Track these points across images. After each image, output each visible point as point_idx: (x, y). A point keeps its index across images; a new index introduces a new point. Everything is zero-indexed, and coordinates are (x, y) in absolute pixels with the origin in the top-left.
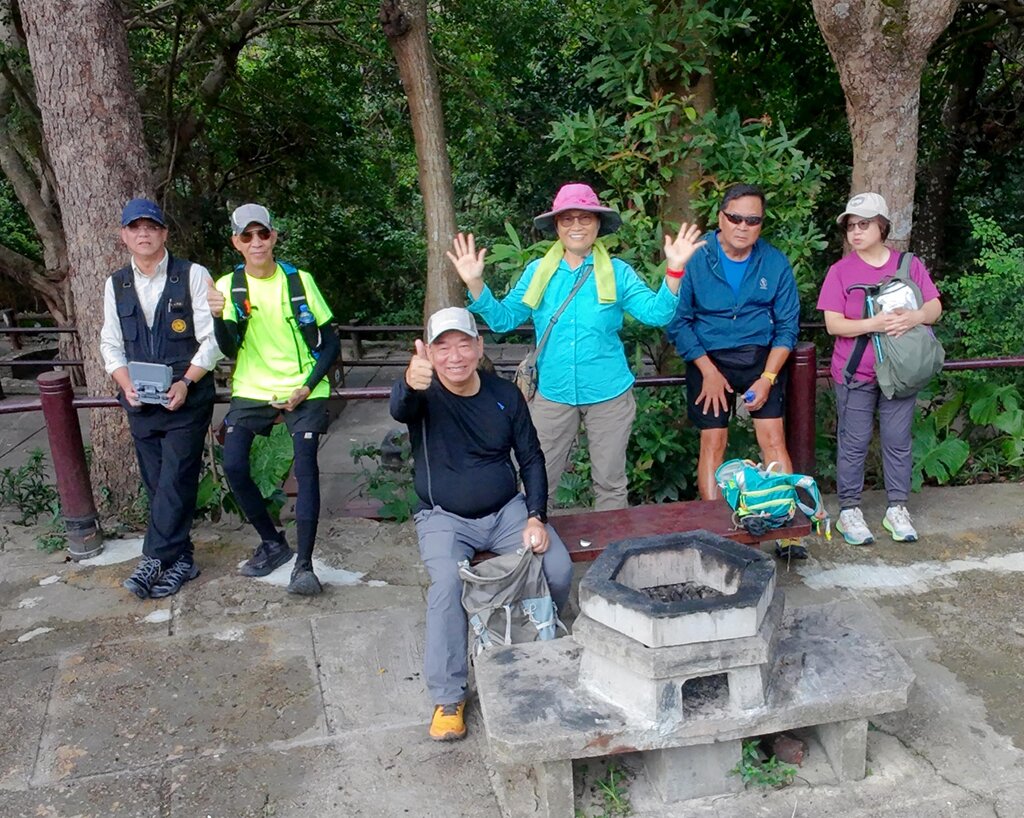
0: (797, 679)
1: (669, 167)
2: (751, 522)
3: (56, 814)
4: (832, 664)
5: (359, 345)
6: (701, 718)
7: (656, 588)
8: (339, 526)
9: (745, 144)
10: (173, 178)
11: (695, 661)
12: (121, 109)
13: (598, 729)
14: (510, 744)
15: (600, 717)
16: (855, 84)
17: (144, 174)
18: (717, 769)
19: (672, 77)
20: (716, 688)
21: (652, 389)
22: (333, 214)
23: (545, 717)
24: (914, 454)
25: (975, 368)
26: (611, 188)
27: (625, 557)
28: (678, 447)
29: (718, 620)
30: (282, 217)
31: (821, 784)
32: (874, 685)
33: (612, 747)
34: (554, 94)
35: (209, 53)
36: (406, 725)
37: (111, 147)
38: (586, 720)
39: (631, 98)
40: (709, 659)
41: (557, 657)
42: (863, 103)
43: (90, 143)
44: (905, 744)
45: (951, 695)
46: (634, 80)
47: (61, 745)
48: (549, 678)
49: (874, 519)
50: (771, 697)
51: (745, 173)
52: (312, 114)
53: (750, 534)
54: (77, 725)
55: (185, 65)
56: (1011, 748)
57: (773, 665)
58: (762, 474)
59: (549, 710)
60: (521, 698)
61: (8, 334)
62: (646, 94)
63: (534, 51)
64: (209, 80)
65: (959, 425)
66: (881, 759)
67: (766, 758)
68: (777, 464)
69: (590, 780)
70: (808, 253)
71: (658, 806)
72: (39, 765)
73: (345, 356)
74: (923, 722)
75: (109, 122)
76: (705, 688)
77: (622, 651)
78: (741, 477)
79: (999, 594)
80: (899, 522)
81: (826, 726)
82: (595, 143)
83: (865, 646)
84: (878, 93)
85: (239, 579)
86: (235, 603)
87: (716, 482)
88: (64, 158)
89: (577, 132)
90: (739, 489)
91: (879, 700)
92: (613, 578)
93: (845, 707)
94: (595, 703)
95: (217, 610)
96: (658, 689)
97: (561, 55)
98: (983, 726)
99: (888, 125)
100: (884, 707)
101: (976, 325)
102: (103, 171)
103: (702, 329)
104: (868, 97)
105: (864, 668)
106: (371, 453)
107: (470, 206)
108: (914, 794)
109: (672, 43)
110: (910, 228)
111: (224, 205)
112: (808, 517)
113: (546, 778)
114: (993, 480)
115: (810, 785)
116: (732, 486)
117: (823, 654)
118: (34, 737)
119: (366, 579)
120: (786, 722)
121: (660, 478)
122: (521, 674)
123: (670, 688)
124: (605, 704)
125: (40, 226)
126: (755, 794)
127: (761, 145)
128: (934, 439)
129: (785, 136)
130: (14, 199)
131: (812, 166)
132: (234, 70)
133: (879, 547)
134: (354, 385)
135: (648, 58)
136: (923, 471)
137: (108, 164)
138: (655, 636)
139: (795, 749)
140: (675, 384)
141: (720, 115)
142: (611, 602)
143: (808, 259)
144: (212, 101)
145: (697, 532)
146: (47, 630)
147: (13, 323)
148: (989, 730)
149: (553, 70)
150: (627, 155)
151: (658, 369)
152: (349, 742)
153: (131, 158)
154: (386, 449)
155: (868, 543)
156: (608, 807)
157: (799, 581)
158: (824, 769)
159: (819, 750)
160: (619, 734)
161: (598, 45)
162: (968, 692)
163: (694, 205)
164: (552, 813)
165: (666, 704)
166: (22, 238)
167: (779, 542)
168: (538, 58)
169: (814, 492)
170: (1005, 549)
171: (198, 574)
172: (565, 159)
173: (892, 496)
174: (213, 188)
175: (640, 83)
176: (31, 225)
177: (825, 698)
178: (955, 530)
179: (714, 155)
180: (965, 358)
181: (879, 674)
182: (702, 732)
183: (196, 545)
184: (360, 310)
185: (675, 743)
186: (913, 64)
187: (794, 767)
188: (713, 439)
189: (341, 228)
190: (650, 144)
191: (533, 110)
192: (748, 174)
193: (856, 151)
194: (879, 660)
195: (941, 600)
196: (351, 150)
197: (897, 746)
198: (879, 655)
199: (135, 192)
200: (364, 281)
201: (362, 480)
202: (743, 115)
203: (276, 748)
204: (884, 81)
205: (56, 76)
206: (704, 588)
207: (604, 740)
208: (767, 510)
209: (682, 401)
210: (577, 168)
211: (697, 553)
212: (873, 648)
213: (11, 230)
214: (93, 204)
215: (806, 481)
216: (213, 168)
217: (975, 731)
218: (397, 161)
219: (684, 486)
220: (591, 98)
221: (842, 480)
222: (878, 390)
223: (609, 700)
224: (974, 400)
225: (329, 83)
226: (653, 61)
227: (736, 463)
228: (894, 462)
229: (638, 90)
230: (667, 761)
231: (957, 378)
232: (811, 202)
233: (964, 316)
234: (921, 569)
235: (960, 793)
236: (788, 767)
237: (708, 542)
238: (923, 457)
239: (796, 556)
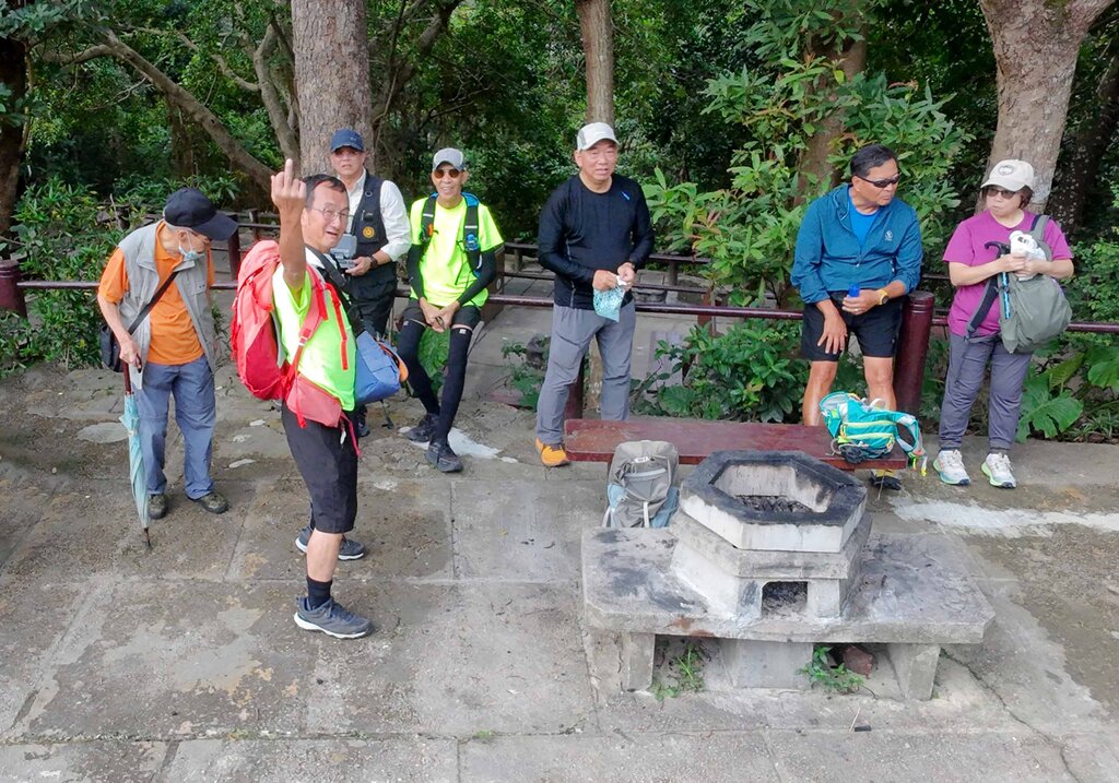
0: (875, 598)
1: (812, 124)
2: (849, 450)
3: (239, 605)
4: (910, 589)
5: (520, 259)
6: (777, 618)
7: (751, 497)
8: (483, 408)
9: (889, 106)
10: (388, 113)
11: (778, 567)
12: (355, 56)
13: (682, 612)
14: (603, 612)
15: (685, 602)
16: (1008, 54)
17: (366, 108)
18: (787, 666)
19: (826, 42)
20: (795, 594)
21: (771, 321)
22: (511, 150)
23: (636, 593)
24: (1023, 407)
25: (1100, 332)
26: (755, 139)
27: (725, 466)
28: (788, 375)
29: (805, 534)
30: (470, 149)
31: (886, 698)
32: (951, 615)
33: (693, 630)
34: (715, 55)
35: (429, 11)
36: (518, 581)
37: (344, 85)
38: (671, 602)
39: (784, 61)
40: (792, 566)
41: (653, 544)
42: (1014, 72)
43: (328, 81)
44: (975, 675)
45: (1028, 636)
46: (789, 45)
47: (251, 552)
48: (644, 561)
49: (972, 462)
50: (847, 610)
51: (885, 131)
52: (504, 63)
53: (846, 461)
54: (263, 538)
55: (408, 21)
56: (1087, 698)
57: (853, 581)
58: (865, 408)
59: (640, 588)
60: (618, 574)
61: (251, 228)
62: (800, 58)
63: (702, 16)
64: (426, 34)
65: (1075, 383)
66: (949, 685)
67: (834, 664)
69: (669, 655)
70: (938, 209)
71: (728, 688)
72: (233, 565)
73: (508, 268)
74: (998, 659)
75: (344, 65)
76: (785, 592)
77: (712, 547)
78: (844, 408)
79: (1096, 550)
80: (998, 468)
81: (898, 645)
82: (745, 100)
83: (947, 578)
84: (1032, 64)
85: (399, 441)
86: (394, 461)
87: (819, 410)
88: (307, 93)
89: (730, 88)
90: (841, 420)
91: (953, 631)
92: (712, 482)
93: (919, 631)
94: (683, 589)
95: (379, 464)
96: (741, 586)
97: (726, 21)
98: (1060, 672)
99: (1037, 94)
100: (958, 638)
101: (1107, 291)
102: (334, 103)
103: (825, 271)
104: (1020, 66)
105: (943, 598)
106: (518, 351)
107: (629, 149)
108: (978, 723)
109: (830, 12)
110: (1048, 193)
111: (425, 136)
112: (906, 453)
113: (631, 646)
114: (1105, 441)
115: (875, 696)
116: (835, 415)
117: (903, 580)
118: (232, 543)
119: (500, 455)
120: (859, 635)
121: (768, 400)
122: (621, 554)
123: (752, 587)
124: (691, 591)
125: (284, 145)
126: (819, 695)
127: (905, 107)
128: (1046, 394)
129: (930, 100)
130: (268, 123)
131: (954, 129)
132: (446, 26)
133: (973, 489)
134: (512, 293)
135: (805, 24)
136: (1031, 424)
137: (340, 99)
138: (744, 540)
139: (865, 661)
140: (792, 318)
141: (868, 78)
142: (708, 503)
143: (938, 216)
144: (426, 51)
145: (795, 453)
146: (251, 461)
147: (256, 220)
148: (1066, 678)
149: (717, 34)
150: (774, 111)
151: (778, 304)
152: (469, 587)
153: (357, 96)
154: (531, 349)
155: (963, 484)
156: (682, 681)
157: (889, 509)
158: (891, 684)
159: (888, 666)
160: (700, 620)
161: (760, 12)
162: (1049, 638)
163: (832, 159)
164: (632, 676)
165: (746, 599)
166: (270, 154)
167: (875, 472)
168: (705, 23)
169: (915, 431)
170: (1108, 508)
172: (717, 113)
173: (995, 443)
174: (418, 122)
175: (795, 47)
176: (279, 145)
177: (899, 619)
178: (1057, 483)
179: (857, 115)
180: (1090, 321)
181: (958, 607)
182: (776, 631)
184: (524, 231)
185: (750, 636)
186: (1072, 37)
187: (862, 677)
188: (821, 370)
189: (518, 161)
190: (797, 102)
191: (694, 68)
192: (889, 134)
193: (1001, 117)
194: (960, 594)
195: (1032, 547)
196: (533, 96)
197: (968, 676)
198: (960, 589)
199: (357, 122)
200: (529, 207)
201: (508, 372)
202: (891, 79)
203: (412, 582)
204: (1039, 51)
205: (310, 28)
206: (795, 503)
207: (686, 622)
208: (865, 441)
209: (797, 334)
210: (727, 121)
211: (793, 471)
212: (955, 582)
213: (263, 147)
214: (324, 130)
215: (908, 419)
216: (421, 106)
217: (1051, 676)
218: (570, 107)
219: (789, 410)
220: (749, 59)
221: (944, 422)
223: (694, 588)
224: (1095, 361)
225: (522, 40)
226: (810, 28)
227: (841, 395)
228: (1002, 412)
229: (792, 54)
230: (742, 651)
231: (1078, 340)
232: (949, 162)
233: (1095, 281)
234: (1016, 515)
235: (1027, 732)
236: (852, 675)
237: (804, 462)
238: (1032, 411)
239: (890, 486)
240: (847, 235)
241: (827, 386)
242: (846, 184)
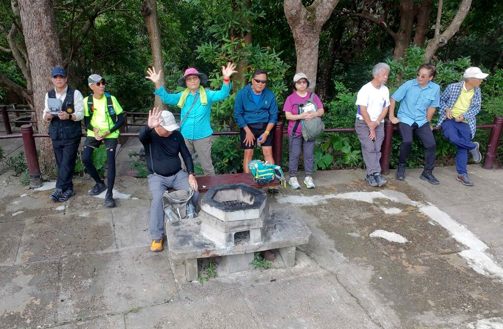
0: (273, 233)
1: (236, 62)
2: (260, 181)
3: (22, 274)
4: (284, 228)
5: (134, 119)
6: (240, 245)
7: (227, 202)
8: (123, 179)
9: (261, 55)
10: (71, 61)
11: (239, 226)
12: (52, 37)
13: (206, 248)
14: (176, 253)
15: (207, 244)
16: (298, 37)
17: (59, 59)
18: (245, 262)
19: (238, 32)
20: (246, 235)
21: (229, 136)
22: (126, 75)
23: (188, 244)
24: (315, 160)
25: (335, 132)
26: (216, 68)
27: (217, 191)
28: (237, 155)
29: (247, 213)
30: (109, 75)
31: (280, 268)
32: (298, 235)
33: (210, 255)
34: (201, 37)
35: (85, 19)
36: (143, 246)
37: (48, 49)
38: (202, 245)
39: (224, 39)
40: (243, 226)
41: (193, 224)
42: (300, 43)
44: (308, 255)
45: (323, 239)
46: (225, 33)
47: (25, 251)
48: (190, 231)
49: (301, 180)
50: (264, 238)
51: (261, 65)
52: (120, 40)
53: (259, 185)
54: (31, 244)
55: (76, 23)
56: (342, 257)
57: (265, 228)
58: (264, 165)
59: (189, 242)
60: (181, 238)
61: (14, 111)
62: (229, 38)
63: (194, 22)
64: (85, 28)
65: (330, 150)
66: (299, 259)
67: (262, 259)
68: (269, 162)
69: (203, 265)
70: (281, 92)
71: (226, 274)
72: (18, 258)
73: (129, 122)
74: (314, 248)
75: (48, 41)
76: (242, 235)
77: (215, 222)
78: (256, 166)
79: (341, 206)
80: (309, 182)
81: (282, 248)
82: (211, 53)
83: (296, 222)
84: (305, 40)
85: (88, 196)
86: (87, 204)
87: (249, 167)
88: (32, 52)
89: (206, 49)
90: (256, 169)
91: (299, 241)
92: (212, 198)
93: (288, 243)
94: (206, 240)
95: (80, 207)
96: (226, 235)
97: (204, 24)
98: (334, 249)
99: (308, 51)
100: (301, 243)
101: (336, 118)
102: (45, 57)
103: (246, 117)
104: (302, 41)
105: (295, 230)
106: (135, 155)
107: (173, 73)
108: (310, 271)
109: (238, 21)
110: (315, 85)
111: (90, 70)
112: (279, 179)
113: (189, 265)
114: (341, 169)
115: (276, 268)
116: (254, 168)
117: (281, 225)
118: (16, 248)
119: (131, 197)
120: (268, 247)
121: (231, 165)
122: (181, 229)
123: (230, 236)
124: (209, 240)
125: (26, 76)
126: (258, 271)
127: (267, 56)
128: (321, 154)
129: (275, 53)
130: (17, 66)
131: (283, 63)
132: (93, 25)
133: (302, 190)
134: (132, 132)
135: (230, 26)
136: (318, 165)
137: (47, 55)
138: (226, 219)
139: (272, 256)
140: (236, 134)
141: (253, 46)
142: (211, 206)
143: (281, 94)
144: (85, 35)
145: (241, 184)
146: (22, 212)
147: (16, 108)
148: (336, 251)
149: (201, 29)
150: (222, 58)
151: (231, 129)
152: (123, 251)
153: (55, 53)
154: (141, 154)
155: (299, 188)
156: (209, 275)
157: (275, 201)
158: (281, 263)
159: (280, 257)
160: (213, 250)
161: (213, 21)
162: (329, 238)
163: (244, 75)
164: (190, 276)
165: (228, 240)
166: (20, 79)
167: (270, 187)
168: (196, 25)
169: (281, 171)
170: (343, 191)
171: (75, 194)
172: (201, 59)
173: (307, 173)
174: (86, 65)
175: (227, 34)
176: (23, 76)
177: (281, 239)
178: (327, 185)
179: (251, 59)
180: (332, 128)
181: (300, 232)
182: (240, 250)
183: (74, 185)
184: (135, 107)
185: (231, 254)
186: (317, 31)
187: (271, 262)
188: (248, 152)
189: (129, 79)
190: (230, 54)
191: (194, 42)
192: (262, 66)
193: (298, 59)
194: (300, 227)
195: (322, 208)
196: (132, 53)
197: (305, 256)
198: (300, 225)
200: (135, 97)
201: (132, 164)
202: (261, 46)
203: (99, 253)
204: (307, 36)
205: (30, 25)
206: (243, 202)
207: (208, 252)
208: (265, 177)
209: (239, 140)
210: (206, 62)
211: (241, 190)
212: (298, 223)
213: (16, 77)
214: (42, 69)
215: (278, 167)
216: (86, 58)
217: (331, 251)
218: (148, 57)
219: (239, 168)
220: (212, 39)
221: (290, 167)
222: (303, 138)
223: (210, 239)
224: (335, 142)
225: (126, 31)
226: (231, 27)
227: (255, 161)
228: (308, 162)
229: (226, 37)
230: (229, 259)
231: (329, 135)
232: (283, 75)
233: (332, 114)
234: (316, 198)
235: (326, 272)
236: (268, 262)
237: (245, 187)
238: (318, 161)
239: (275, 192)
240: (252, 103)
241: (251, 158)
242: (250, 84)
